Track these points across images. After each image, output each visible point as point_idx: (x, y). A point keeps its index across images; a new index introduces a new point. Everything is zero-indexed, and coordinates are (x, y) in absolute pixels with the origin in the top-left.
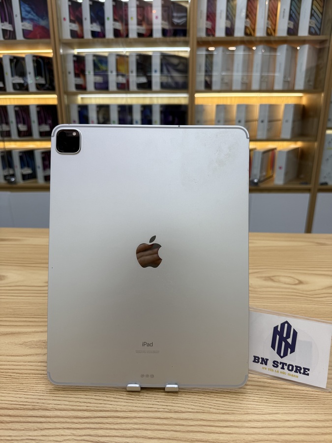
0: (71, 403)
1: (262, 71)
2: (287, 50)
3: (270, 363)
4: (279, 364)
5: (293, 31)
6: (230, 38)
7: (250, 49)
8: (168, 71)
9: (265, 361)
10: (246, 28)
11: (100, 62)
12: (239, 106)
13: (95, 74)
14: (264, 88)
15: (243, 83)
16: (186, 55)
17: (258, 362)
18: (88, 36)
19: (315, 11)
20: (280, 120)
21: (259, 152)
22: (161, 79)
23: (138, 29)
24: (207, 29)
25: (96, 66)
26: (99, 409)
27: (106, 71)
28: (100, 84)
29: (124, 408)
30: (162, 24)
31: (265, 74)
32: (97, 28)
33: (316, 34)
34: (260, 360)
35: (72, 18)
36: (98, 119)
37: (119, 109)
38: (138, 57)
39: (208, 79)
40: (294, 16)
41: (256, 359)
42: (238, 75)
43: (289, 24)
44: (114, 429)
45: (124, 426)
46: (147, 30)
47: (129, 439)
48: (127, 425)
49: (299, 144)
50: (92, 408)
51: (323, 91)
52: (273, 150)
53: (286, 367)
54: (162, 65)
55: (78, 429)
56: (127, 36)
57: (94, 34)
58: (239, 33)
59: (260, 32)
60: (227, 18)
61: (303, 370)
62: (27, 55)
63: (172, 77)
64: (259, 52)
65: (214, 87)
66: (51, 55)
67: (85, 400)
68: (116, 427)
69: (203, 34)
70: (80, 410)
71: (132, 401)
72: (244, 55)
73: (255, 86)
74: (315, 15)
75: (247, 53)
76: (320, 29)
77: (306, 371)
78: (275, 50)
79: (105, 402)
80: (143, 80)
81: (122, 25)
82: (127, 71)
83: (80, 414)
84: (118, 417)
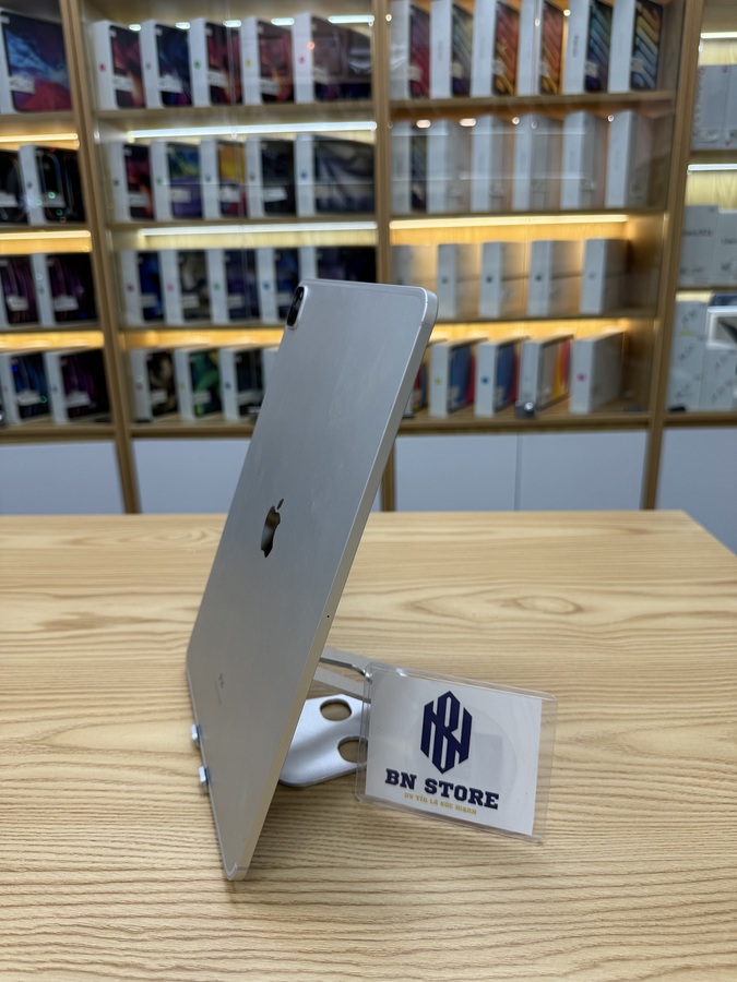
0: (61, 857)
1: (534, 169)
2: (586, 123)
3: (420, 784)
4: (437, 787)
5: (595, 84)
6: (461, 101)
7: (509, 124)
8: (332, 174)
9: (409, 781)
10: (495, 78)
11: (183, 158)
12: (487, 246)
13: (173, 185)
14: (540, 205)
15: (494, 197)
16: (370, 138)
17: (396, 782)
18: (154, 102)
19: (642, 40)
20: (576, 275)
21: (534, 345)
22: (316, 192)
23: (263, 86)
24: (412, 83)
25: (173, 167)
26: (118, 865)
27: (197, 177)
28: (184, 205)
29: (169, 864)
30: (314, 73)
31: (541, 176)
32: (173, 84)
33: (647, 87)
34: (400, 779)
35: (119, 65)
36: (182, 280)
37: (228, 259)
38: (264, 146)
39: (417, 189)
40: (598, 51)
41: (392, 777)
42: (481, 180)
43: (587, 67)
44: (144, 903)
45: (164, 897)
46: (282, 86)
47: (170, 920)
48: (170, 895)
49: (621, 326)
50: (103, 866)
51: (665, 209)
52: (565, 340)
53: (451, 793)
54: (316, 162)
55: (69, 904)
56: (240, 100)
57: (167, 98)
58: (481, 88)
59: (527, 87)
60: (455, 56)
61: (485, 797)
62: (24, 145)
63: (340, 187)
64: (525, 129)
65: (432, 207)
66: (75, 146)
67: (91, 851)
68: (147, 898)
69: (404, 94)
70: (79, 870)
71: (187, 850)
72: (494, 136)
73: (520, 201)
74: (643, 47)
75: (500, 131)
76: (655, 78)
77: (490, 800)
78: (559, 123)
79: (131, 853)
80: (278, 194)
81: (228, 79)
82: (243, 176)
83: (76, 876)
84: (155, 881)
